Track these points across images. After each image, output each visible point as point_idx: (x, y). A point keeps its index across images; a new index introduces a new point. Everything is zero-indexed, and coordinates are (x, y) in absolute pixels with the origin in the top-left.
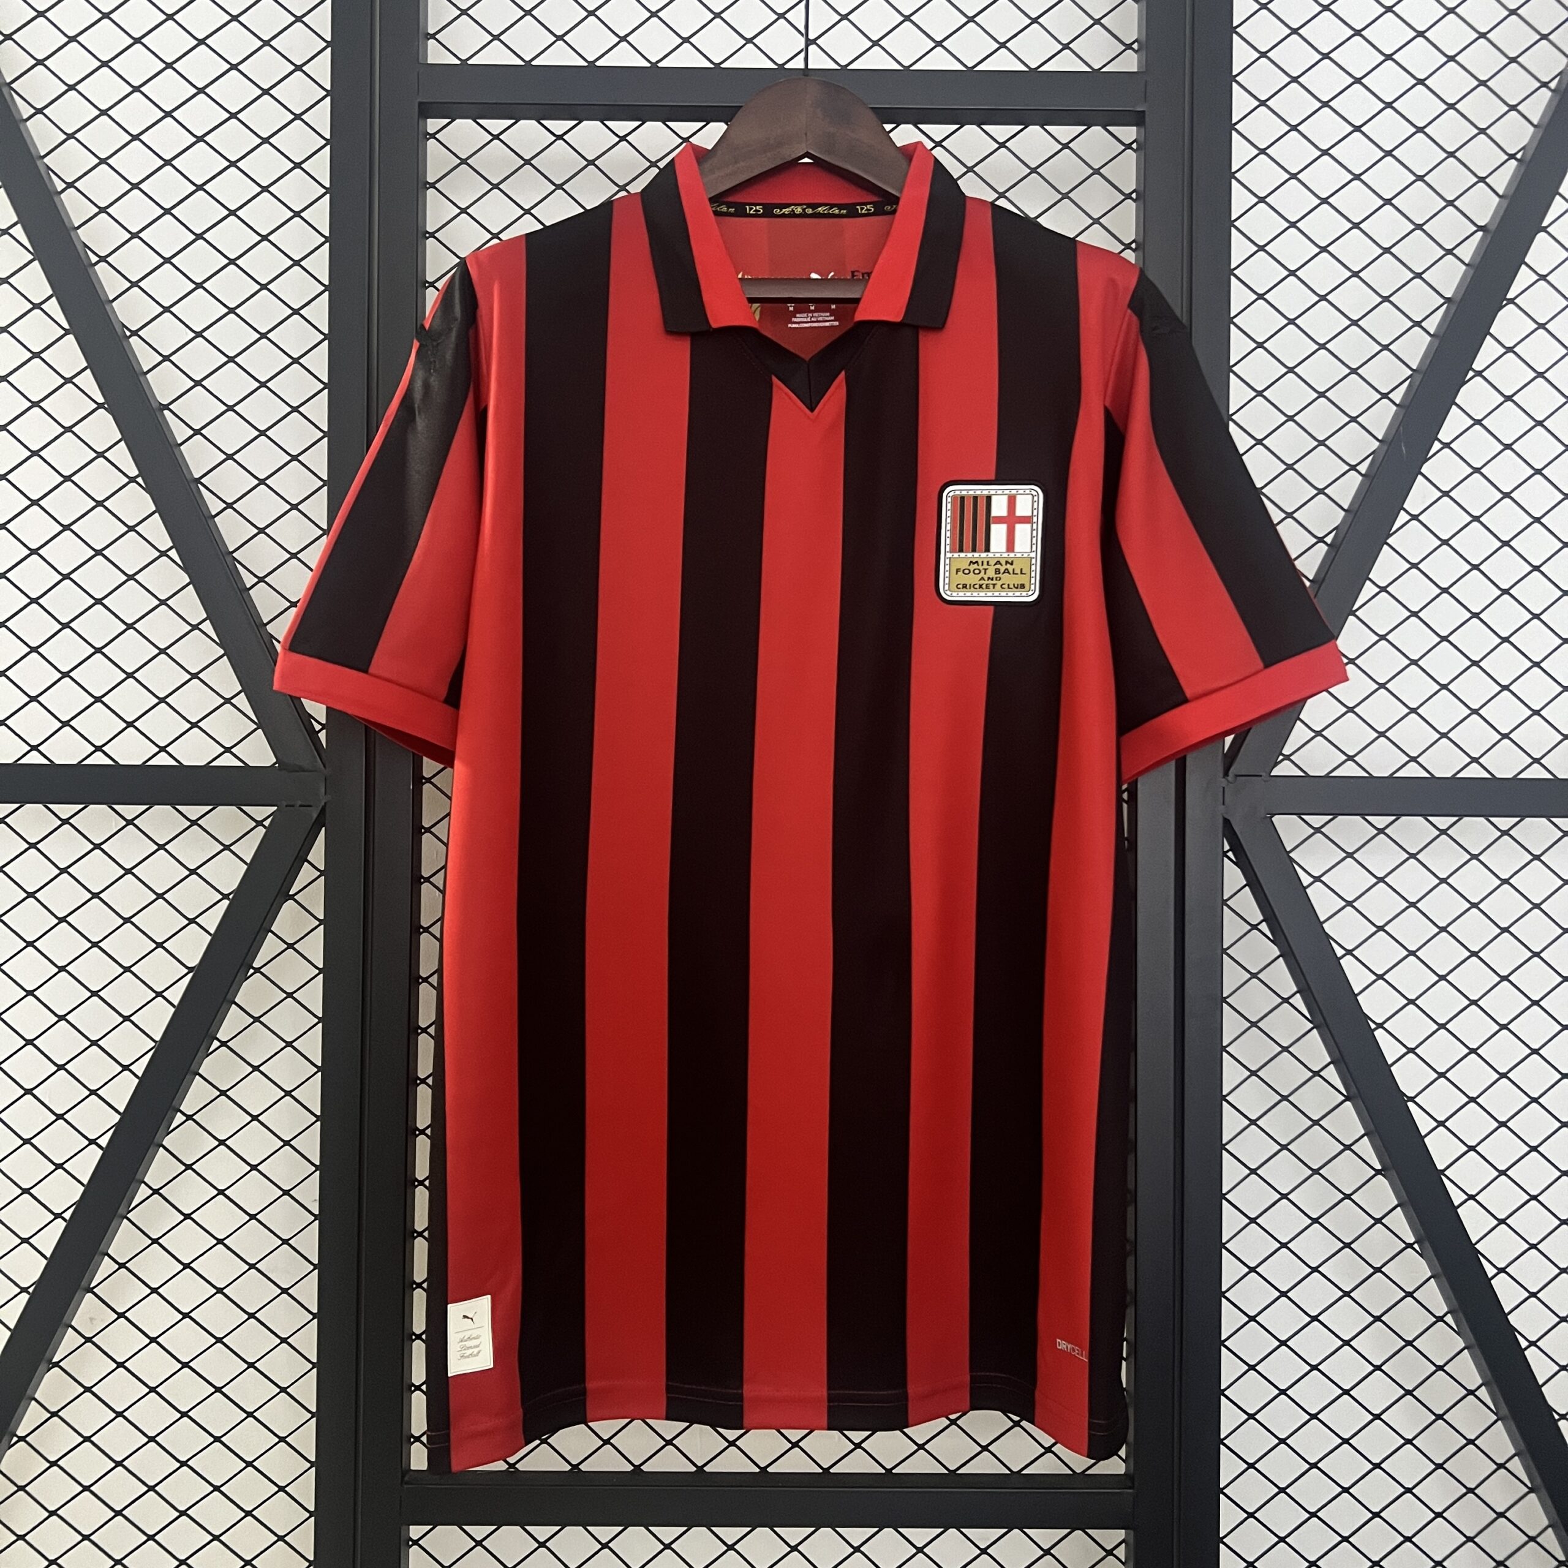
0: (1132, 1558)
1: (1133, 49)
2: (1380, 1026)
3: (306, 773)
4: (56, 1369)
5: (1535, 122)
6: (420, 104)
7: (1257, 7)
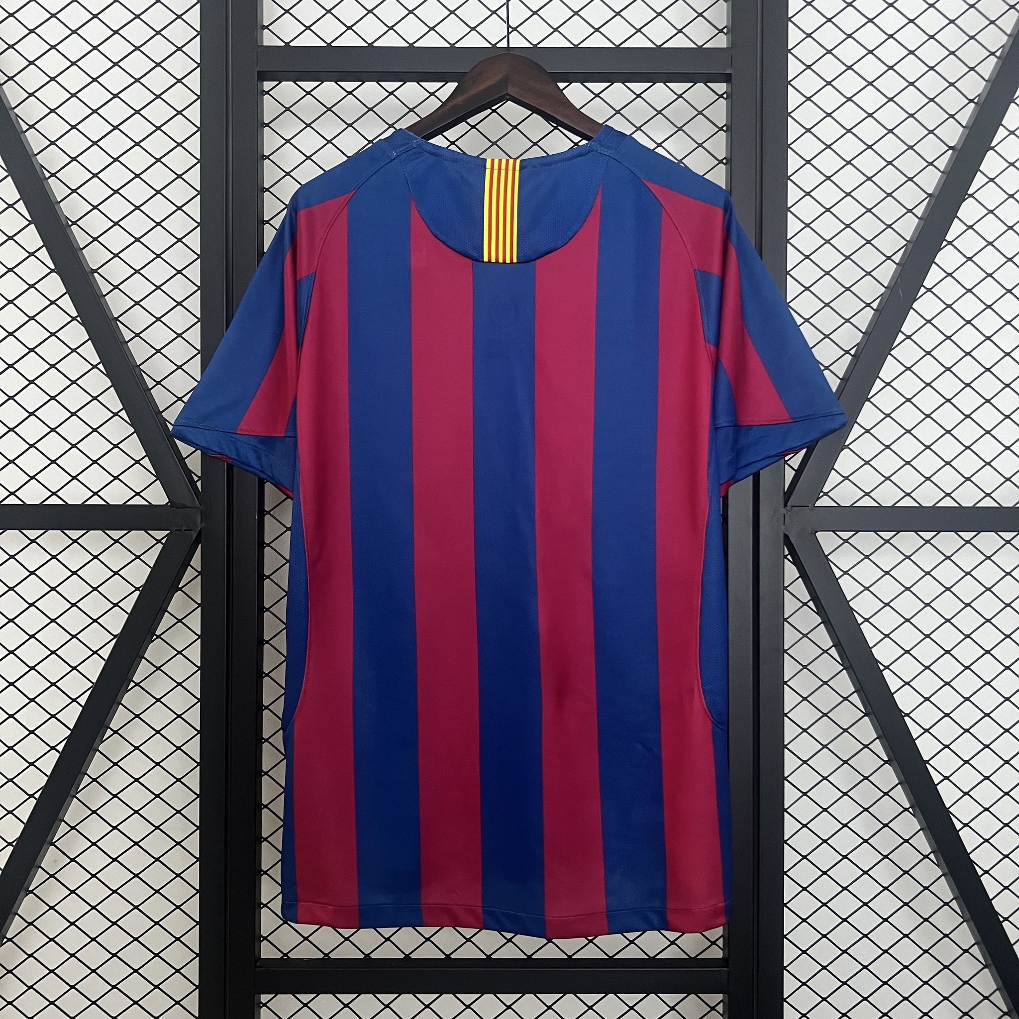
0: (727, 1013)
1: (724, 33)
2: (887, 667)
3: (188, 509)
4: (31, 895)
5: (987, 79)
6: (259, 72)
7: (805, 4)
